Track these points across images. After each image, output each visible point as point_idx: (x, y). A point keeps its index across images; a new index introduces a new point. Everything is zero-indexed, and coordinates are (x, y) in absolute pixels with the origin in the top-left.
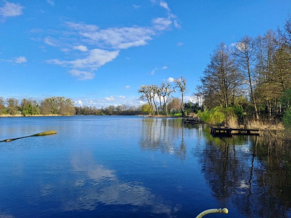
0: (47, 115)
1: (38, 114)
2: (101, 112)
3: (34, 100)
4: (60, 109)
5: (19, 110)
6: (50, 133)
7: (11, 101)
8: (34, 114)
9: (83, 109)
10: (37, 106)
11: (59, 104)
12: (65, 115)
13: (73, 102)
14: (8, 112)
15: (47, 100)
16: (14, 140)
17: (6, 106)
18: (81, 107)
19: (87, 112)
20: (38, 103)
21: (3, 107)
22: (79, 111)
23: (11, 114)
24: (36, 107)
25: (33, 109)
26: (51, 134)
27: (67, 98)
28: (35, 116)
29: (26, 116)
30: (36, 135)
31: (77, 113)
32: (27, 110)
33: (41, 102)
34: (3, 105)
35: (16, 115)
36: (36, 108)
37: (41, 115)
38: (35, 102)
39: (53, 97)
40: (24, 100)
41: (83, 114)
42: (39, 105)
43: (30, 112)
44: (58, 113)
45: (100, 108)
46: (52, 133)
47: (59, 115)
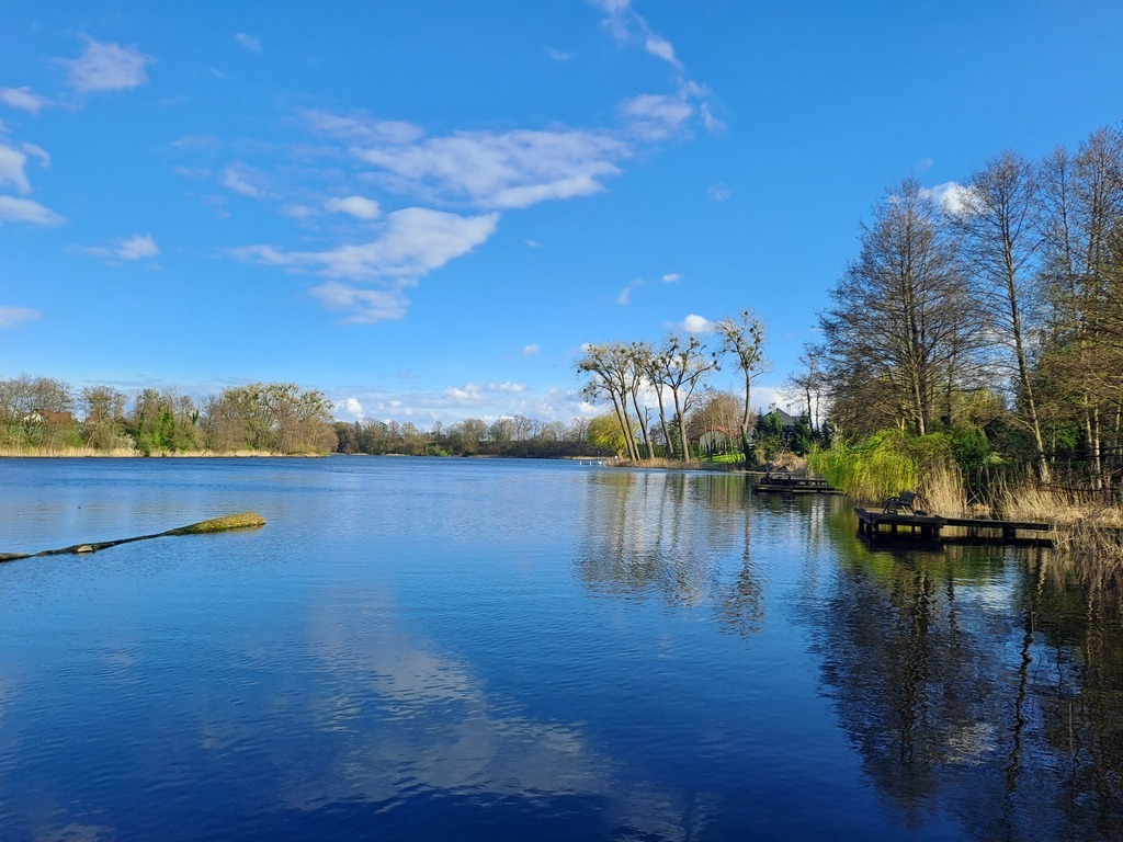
0: (232, 454)
1: (197, 448)
2: (434, 445)
3: (184, 394)
4: (281, 431)
5: (128, 432)
6: (239, 524)
7: (99, 400)
8: (183, 449)
9: (366, 432)
10: (195, 419)
11: (275, 411)
12: (296, 455)
13: (328, 404)
14: (85, 437)
15: (232, 397)
16: (103, 546)
17: (80, 416)
18: (357, 423)
19: (380, 443)
20: (196, 407)
21: (68, 420)
22: (352, 437)
23: (97, 446)
24: (189, 421)
25: (177, 429)
26: (243, 527)
27: (304, 391)
28: (186, 454)
29: (155, 454)
30: (186, 531)
31: (341, 448)
32: (157, 434)
33: (208, 402)
34: (70, 414)
35: (118, 453)
36: (189, 427)
37: (210, 454)
38: (185, 401)
39: (255, 383)
40: (147, 394)
41: (363, 449)
42: (200, 415)
43: (167, 439)
44: (273, 446)
45: (429, 429)
46: (246, 521)
47: (275, 454)
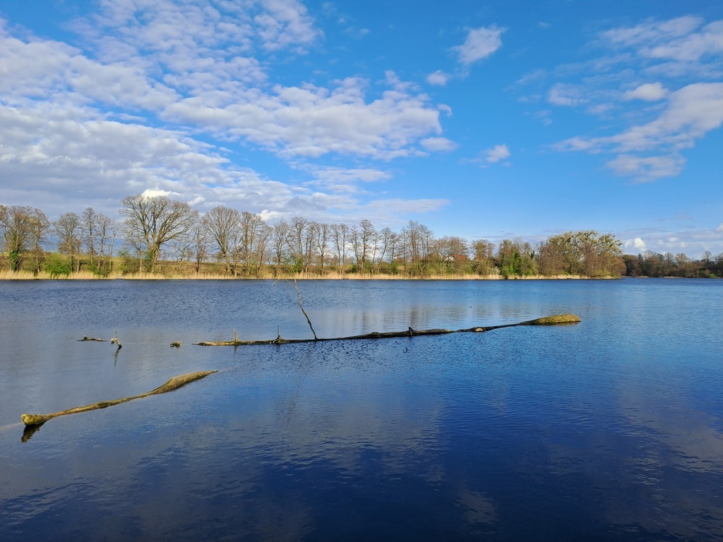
0: (555, 277)
1: (534, 274)
2: (704, 269)
3: (526, 241)
4: (586, 262)
5: (496, 265)
6: (563, 321)
7: (480, 247)
8: (526, 274)
9: (647, 261)
10: (532, 256)
11: (581, 249)
12: (597, 278)
13: (618, 243)
14: (475, 268)
15: (554, 241)
16: (488, 329)
17: (471, 257)
18: (640, 255)
19: (658, 268)
20: (533, 249)
21: (466, 259)
22: (636, 265)
23: (480, 273)
24: (529, 258)
25: (522, 263)
26: (566, 323)
27: (601, 234)
28: (528, 278)
29: (509, 278)
30: (533, 323)
31: (629, 273)
32: (511, 266)
33: (540, 245)
34: (466, 256)
35: (491, 277)
36: (529, 261)
37: (542, 277)
38: (527, 246)
39: (568, 232)
40: (505, 242)
41: (645, 273)
42: (535, 253)
43: (517, 269)
44: (581, 272)
45: (699, 257)
46: (568, 319)
47: (583, 277)
